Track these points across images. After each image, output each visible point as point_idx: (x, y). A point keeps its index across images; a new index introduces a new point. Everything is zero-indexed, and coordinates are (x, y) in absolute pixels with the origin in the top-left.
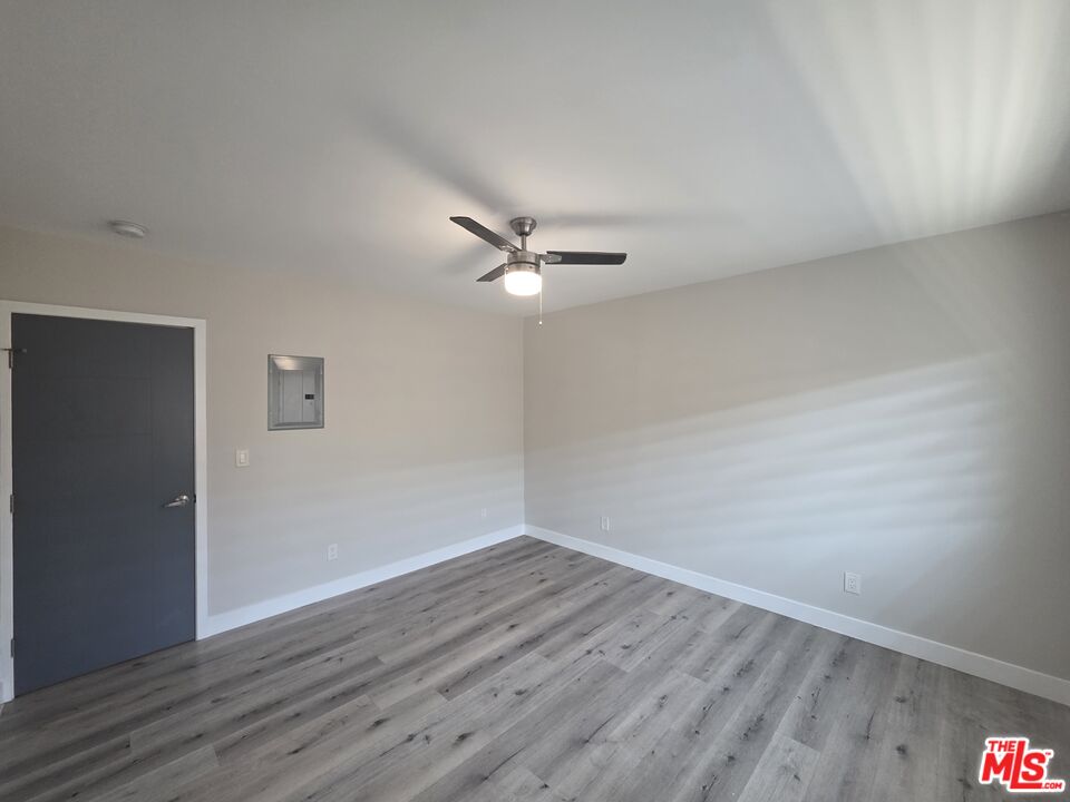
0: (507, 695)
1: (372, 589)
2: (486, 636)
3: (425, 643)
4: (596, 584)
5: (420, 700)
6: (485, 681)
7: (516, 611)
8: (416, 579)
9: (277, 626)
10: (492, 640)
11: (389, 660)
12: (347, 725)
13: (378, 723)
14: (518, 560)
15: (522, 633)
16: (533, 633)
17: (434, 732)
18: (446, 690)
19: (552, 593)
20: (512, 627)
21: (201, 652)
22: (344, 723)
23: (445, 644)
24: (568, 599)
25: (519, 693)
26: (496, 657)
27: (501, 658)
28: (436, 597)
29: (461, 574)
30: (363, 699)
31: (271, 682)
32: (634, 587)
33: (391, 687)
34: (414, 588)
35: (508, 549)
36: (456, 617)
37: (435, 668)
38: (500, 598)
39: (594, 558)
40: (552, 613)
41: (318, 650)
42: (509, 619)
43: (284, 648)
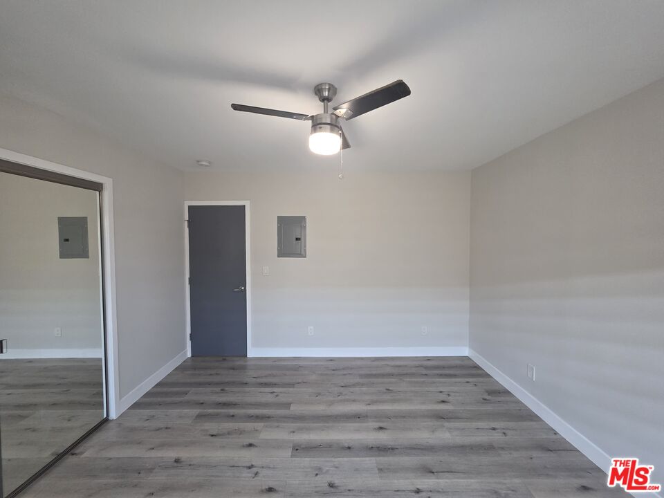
0: (323, 481)
2: (356, 425)
3: (320, 409)
4: (494, 429)
5: (278, 445)
7: (396, 417)
8: (359, 363)
10: (357, 430)
12: (241, 436)
13: (251, 445)
14: (441, 375)
15: (383, 438)
16: (391, 443)
17: (262, 473)
18: (297, 449)
19: (440, 417)
20: (381, 428)
22: (240, 434)
23: (329, 416)
24: (450, 429)
25: (331, 485)
26: (346, 445)
27: (349, 448)
28: (358, 380)
29: (388, 370)
30: (259, 425)
32: (535, 454)
33: (278, 427)
34: (351, 368)
35: (441, 363)
36: (354, 401)
37: (308, 429)
38: (394, 401)
39: (518, 402)
40: (422, 435)
41: (274, 385)
42: (383, 421)
43: (266, 376)
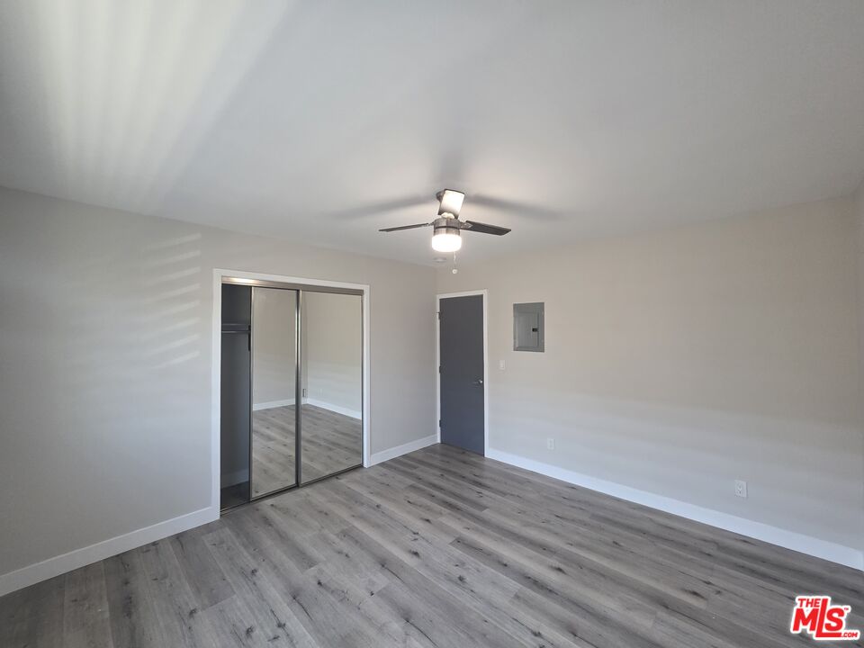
0: (458, 572)
1: (573, 487)
2: (534, 553)
6: (472, 559)
7: (592, 570)
9: (509, 471)
11: (486, 514)
13: (428, 521)
17: (420, 541)
18: (460, 541)
20: (559, 569)
21: (486, 463)
22: (428, 510)
25: (461, 579)
26: (505, 562)
27: (506, 565)
31: (456, 483)
37: (482, 533)
41: (487, 487)
42: (570, 566)
